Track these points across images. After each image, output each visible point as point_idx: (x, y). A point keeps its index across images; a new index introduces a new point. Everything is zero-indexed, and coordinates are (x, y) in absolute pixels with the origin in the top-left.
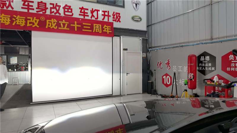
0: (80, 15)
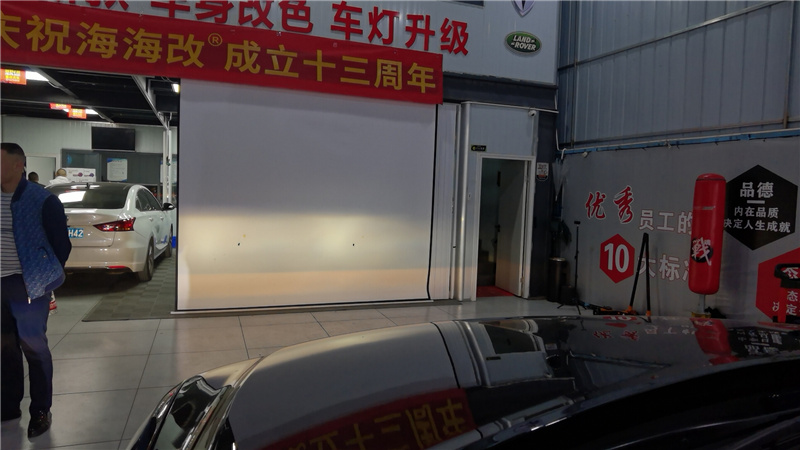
0: (333, 28)
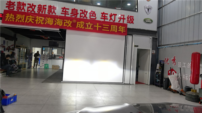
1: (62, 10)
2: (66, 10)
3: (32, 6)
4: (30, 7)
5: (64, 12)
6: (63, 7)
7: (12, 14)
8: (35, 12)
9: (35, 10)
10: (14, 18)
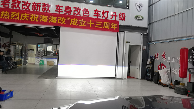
1: (56, 7)
2: (60, 8)
3: (27, 4)
4: (25, 5)
5: (58, 9)
6: (57, 5)
7: (7, 12)
8: (29, 9)
9: (29, 8)
10: (9, 16)
